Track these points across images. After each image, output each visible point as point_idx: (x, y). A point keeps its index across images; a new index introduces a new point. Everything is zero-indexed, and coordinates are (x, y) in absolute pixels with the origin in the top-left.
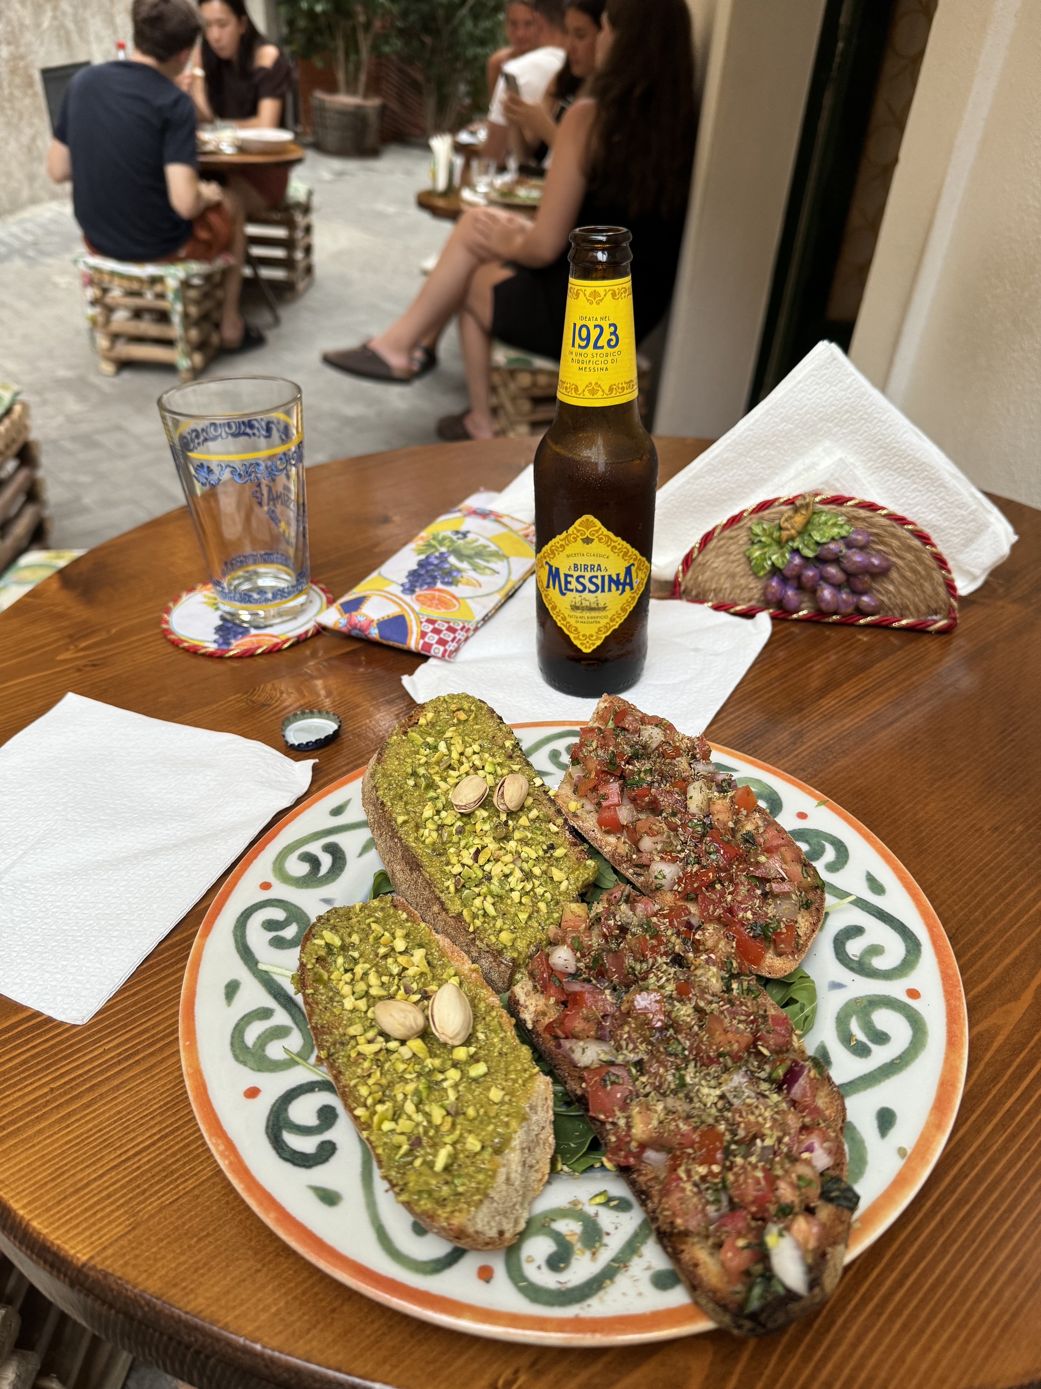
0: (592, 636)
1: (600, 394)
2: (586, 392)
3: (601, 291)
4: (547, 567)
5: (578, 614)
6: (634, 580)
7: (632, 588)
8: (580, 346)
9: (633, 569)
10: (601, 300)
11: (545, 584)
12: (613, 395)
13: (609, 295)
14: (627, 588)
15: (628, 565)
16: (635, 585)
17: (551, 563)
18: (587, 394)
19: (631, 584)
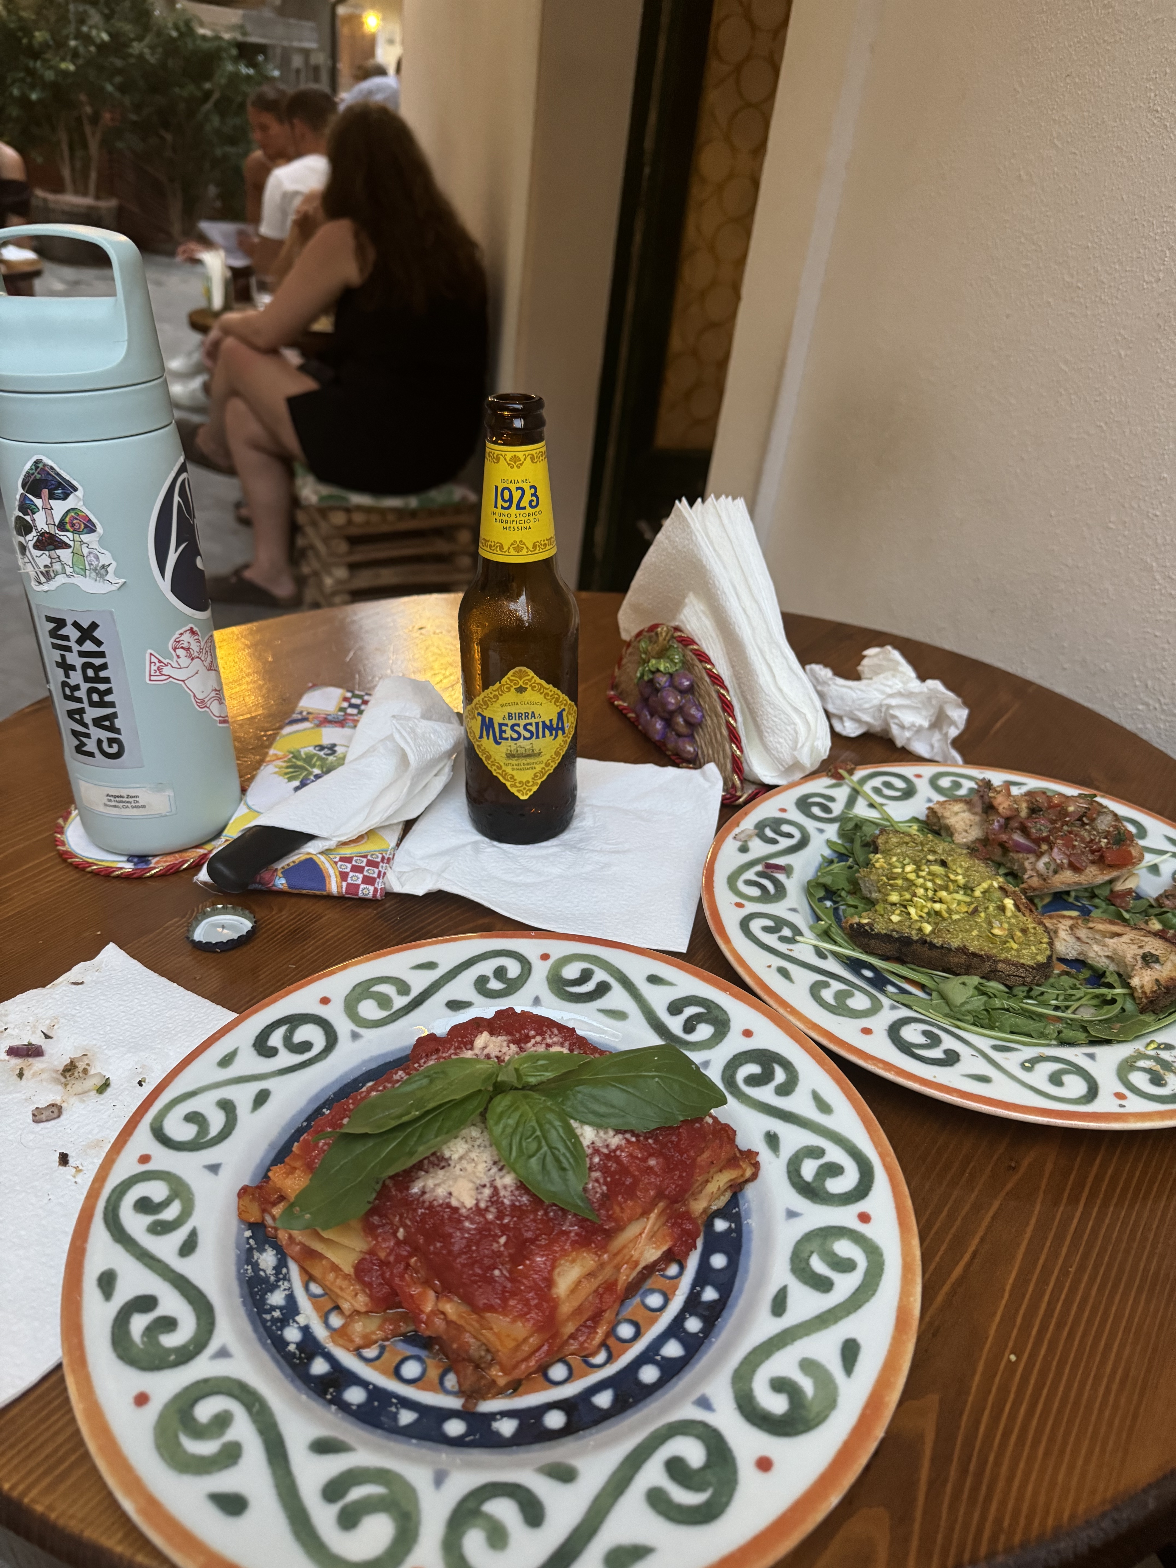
0: (528, 782)
1: (524, 551)
2: (512, 550)
3: (521, 455)
4: (480, 718)
5: (514, 762)
6: (566, 725)
7: (564, 733)
8: (503, 508)
9: (564, 714)
10: (521, 464)
11: (478, 735)
12: (537, 551)
13: (528, 459)
14: (560, 732)
15: (559, 710)
16: (566, 729)
17: (484, 714)
18: (512, 552)
19: (563, 729)
